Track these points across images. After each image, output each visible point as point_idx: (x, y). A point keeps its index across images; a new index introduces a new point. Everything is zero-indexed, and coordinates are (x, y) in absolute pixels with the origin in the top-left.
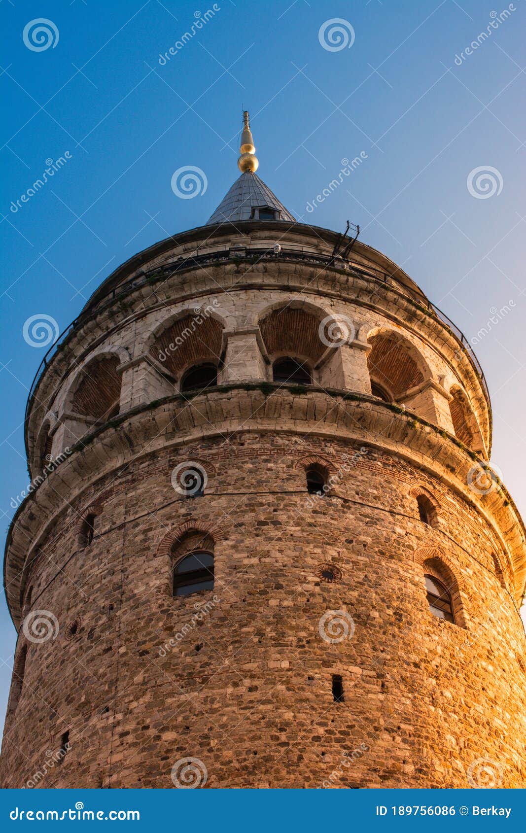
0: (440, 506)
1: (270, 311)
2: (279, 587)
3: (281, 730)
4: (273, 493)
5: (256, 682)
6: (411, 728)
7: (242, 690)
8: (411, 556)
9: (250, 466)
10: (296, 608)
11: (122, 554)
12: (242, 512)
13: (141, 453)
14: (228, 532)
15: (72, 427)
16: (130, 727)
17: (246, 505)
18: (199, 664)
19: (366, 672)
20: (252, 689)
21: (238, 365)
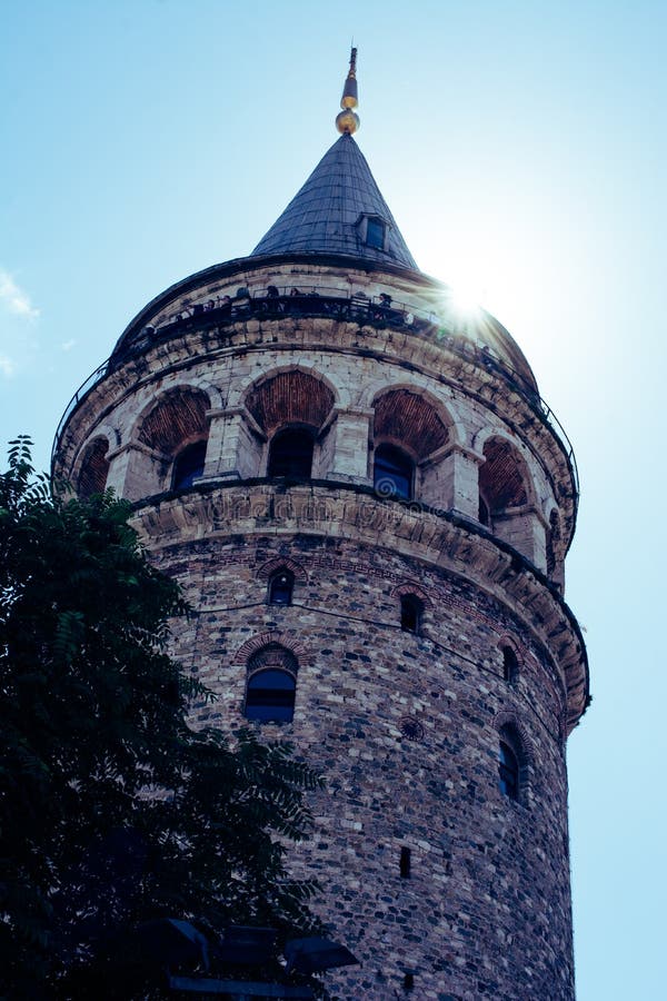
0: (523, 662)
1: (387, 391)
2: (361, 735)
3: (347, 898)
4: (367, 622)
5: (327, 840)
6: (468, 918)
7: (312, 845)
8: (491, 721)
9: (344, 582)
10: (375, 764)
11: (192, 649)
12: (332, 636)
13: (226, 531)
14: (315, 657)
15: (136, 459)
17: (337, 630)
19: (434, 850)
20: (322, 846)
21: (346, 453)
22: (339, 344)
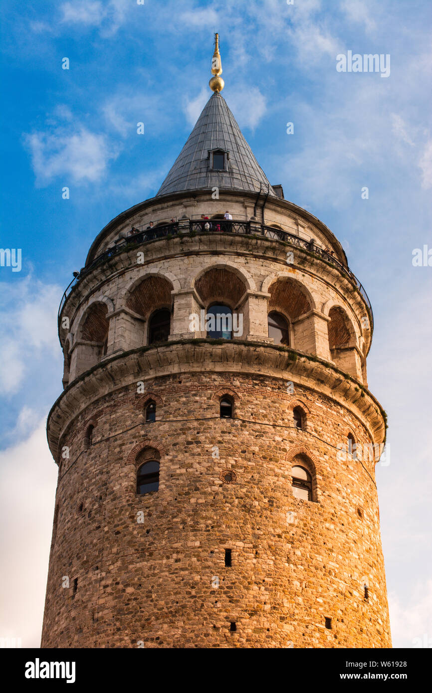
0: (310, 412)
1: (203, 273)
2: (197, 489)
3: (193, 587)
4: (197, 420)
5: (181, 556)
6: (271, 580)
7: (172, 561)
8: (284, 457)
9: (184, 399)
10: (206, 504)
11: (107, 460)
12: (177, 434)
13: (119, 386)
14: (169, 449)
15: (82, 350)
16: (109, 582)
17: (181, 429)
18: (148, 543)
19: (247, 545)
20: (177, 561)
21: (180, 319)
22: (172, 252)
